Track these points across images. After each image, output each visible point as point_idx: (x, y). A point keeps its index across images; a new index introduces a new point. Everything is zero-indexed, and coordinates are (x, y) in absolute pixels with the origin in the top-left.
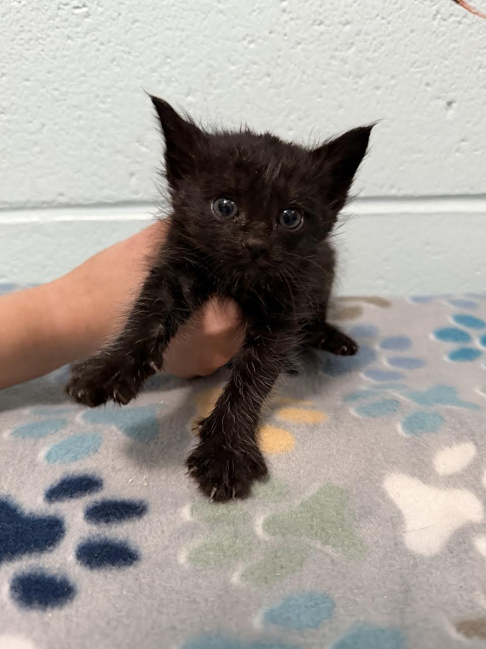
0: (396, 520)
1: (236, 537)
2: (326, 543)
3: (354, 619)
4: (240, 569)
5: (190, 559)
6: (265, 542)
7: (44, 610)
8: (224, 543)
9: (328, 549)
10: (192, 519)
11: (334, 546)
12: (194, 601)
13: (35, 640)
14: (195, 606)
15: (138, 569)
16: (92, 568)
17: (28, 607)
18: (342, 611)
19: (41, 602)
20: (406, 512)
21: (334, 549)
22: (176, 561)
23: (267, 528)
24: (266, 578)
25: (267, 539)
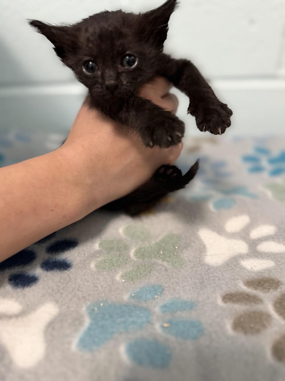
0: (202, 249)
1: (120, 256)
2: (164, 260)
3: (173, 296)
4: (120, 273)
5: (96, 266)
6: (134, 261)
7: (23, 288)
8: (113, 259)
9: (165, 263)
10: (99, 249)
11: (168, 261)
12: (96, 286)
13: (20, 302)
14: (96, 289)
15: (70, 271)
16: (47, 270)
17: (16, 287)
18: (167, 292)
19: (22, 285)
20: (208, 246)
21: (168, 263)
22: (89, 266)
23: (136, 254)
24: (133, 279)
25: (135, 259)
